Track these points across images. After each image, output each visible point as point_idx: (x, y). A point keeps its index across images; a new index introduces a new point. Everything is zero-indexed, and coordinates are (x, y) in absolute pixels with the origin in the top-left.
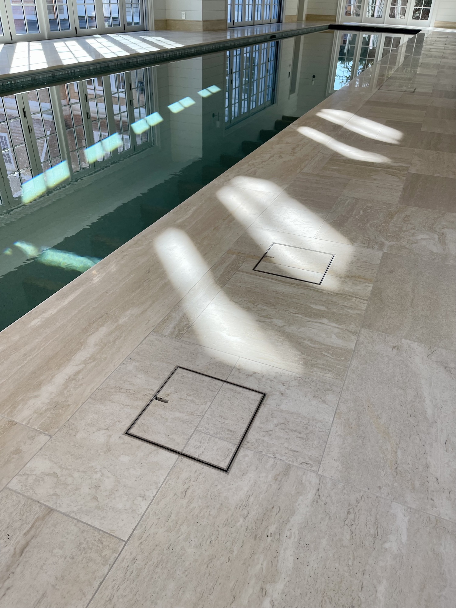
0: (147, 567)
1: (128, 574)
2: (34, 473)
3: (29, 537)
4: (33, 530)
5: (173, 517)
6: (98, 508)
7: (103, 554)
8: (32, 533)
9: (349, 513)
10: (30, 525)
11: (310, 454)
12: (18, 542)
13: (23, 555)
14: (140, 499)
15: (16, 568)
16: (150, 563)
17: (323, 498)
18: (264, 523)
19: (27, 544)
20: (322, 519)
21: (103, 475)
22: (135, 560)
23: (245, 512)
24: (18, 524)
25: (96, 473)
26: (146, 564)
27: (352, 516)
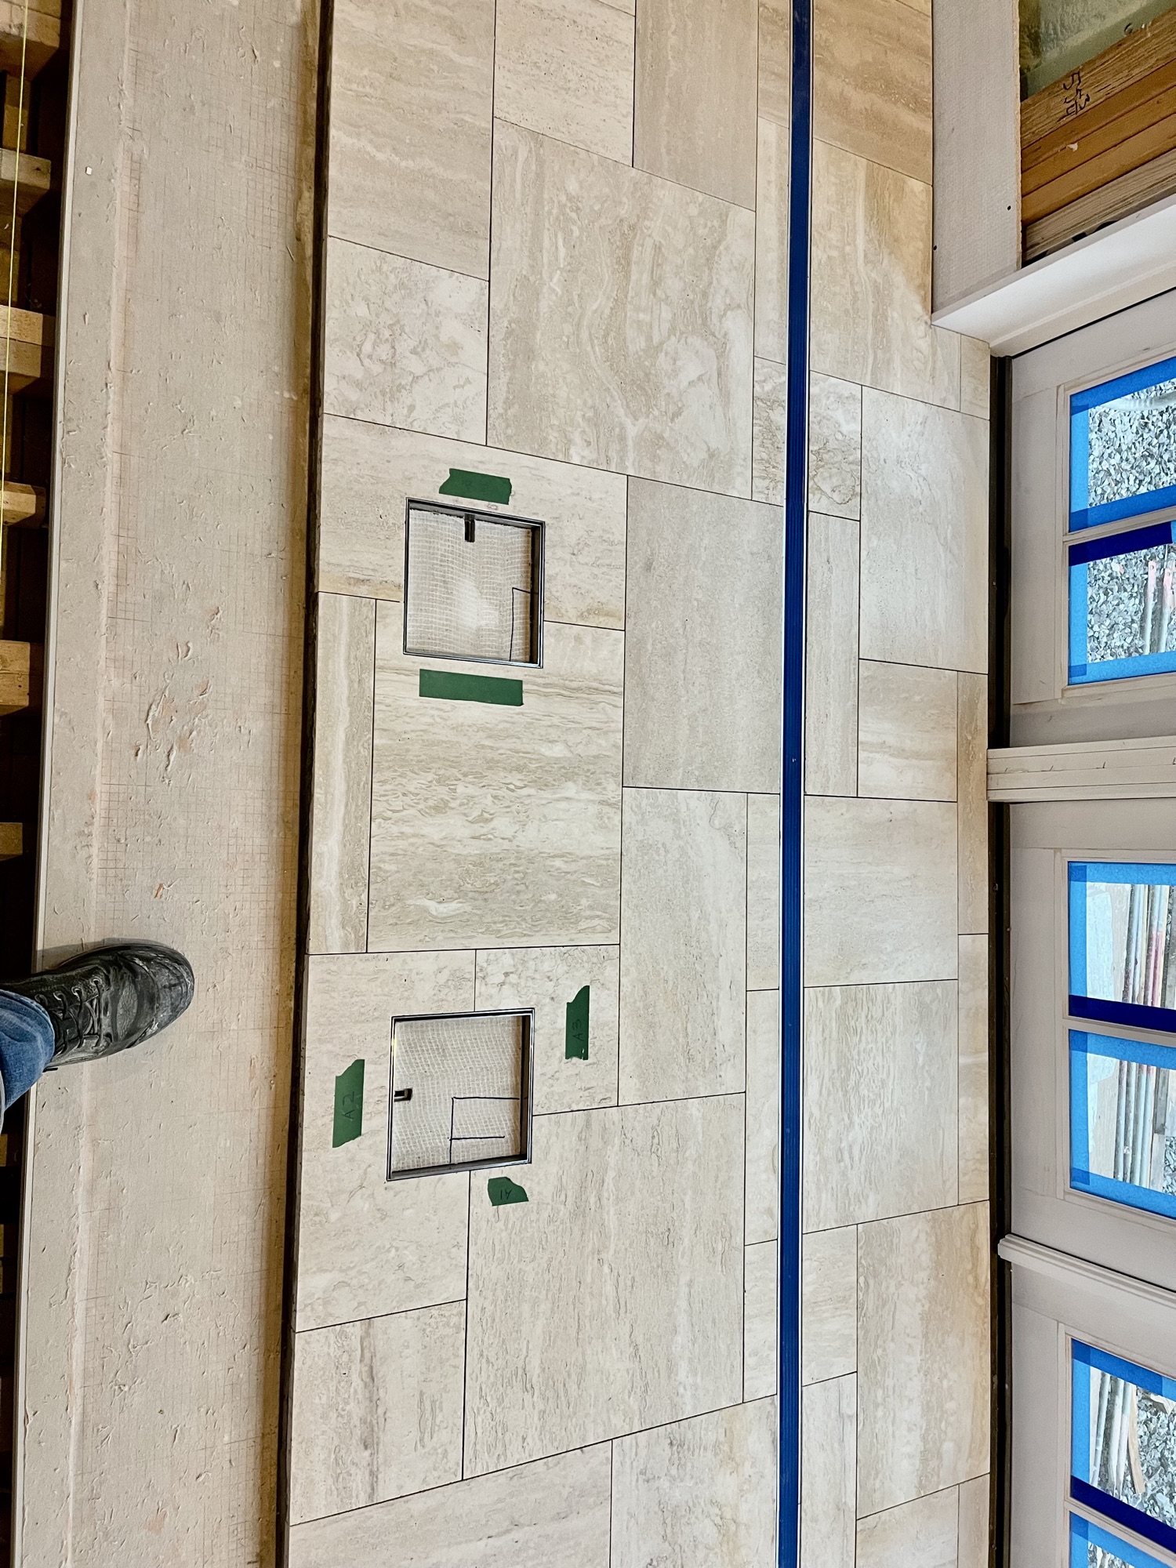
0: (498, 1307)
1: (484, 1324)
2: (316, 1297)
3: (367, 1360)
4: (366, 1351)
5: (497, 1247)
6: (417, 1286)
7: (452, 1325)
8: (367, 1355)
9: (653, 1137)
10: (359, 1349)
11: (606, 1083)
12: (361, 1372)
13: (375, 1379)
14: (454, 1250)
15: (378, 1394)
16: (499, 1302)
17: (628, 1135)
18: (584, 1197)
19: (371, 1368)
20: (632, 1159)
21: (397, 1249)
22: (483, 1309)
23: (563, 1197)
24: (345, 1358)
25: (389, 1251)
26: (495, 1306)
27: (656, 1141)
